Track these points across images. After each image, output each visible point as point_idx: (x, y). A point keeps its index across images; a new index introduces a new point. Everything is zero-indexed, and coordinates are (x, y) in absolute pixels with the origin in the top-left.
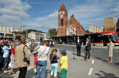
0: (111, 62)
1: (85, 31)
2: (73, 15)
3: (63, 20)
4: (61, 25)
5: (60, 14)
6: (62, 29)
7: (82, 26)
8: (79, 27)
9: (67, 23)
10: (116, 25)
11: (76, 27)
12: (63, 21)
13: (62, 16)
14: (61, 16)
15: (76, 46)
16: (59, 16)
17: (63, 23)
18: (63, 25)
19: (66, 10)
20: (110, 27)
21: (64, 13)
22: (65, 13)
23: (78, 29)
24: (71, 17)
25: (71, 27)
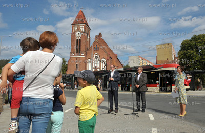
0: (183, 115)
1: (122, 65)
2: (100, 34)
3: (80, 43)
4: (77, 52)
5: (75, 29)
6: (77, 59)
7: (117, 56)
8: (111, 57)
9: (88, 49)
10: (177, 56)
11: (106, 58)
12: (80, 45)
13: (78, 35)
14: (77, 33)
15: (107, 92)
16: (74, 34)
17: (80, 48)
18: (80, 52)
19: (86, 24)
20: (167, 59)
21: (82, 29)
22: (85, 28)
23: (109, 62)
24: (96, 37)
25: (97, 57)
